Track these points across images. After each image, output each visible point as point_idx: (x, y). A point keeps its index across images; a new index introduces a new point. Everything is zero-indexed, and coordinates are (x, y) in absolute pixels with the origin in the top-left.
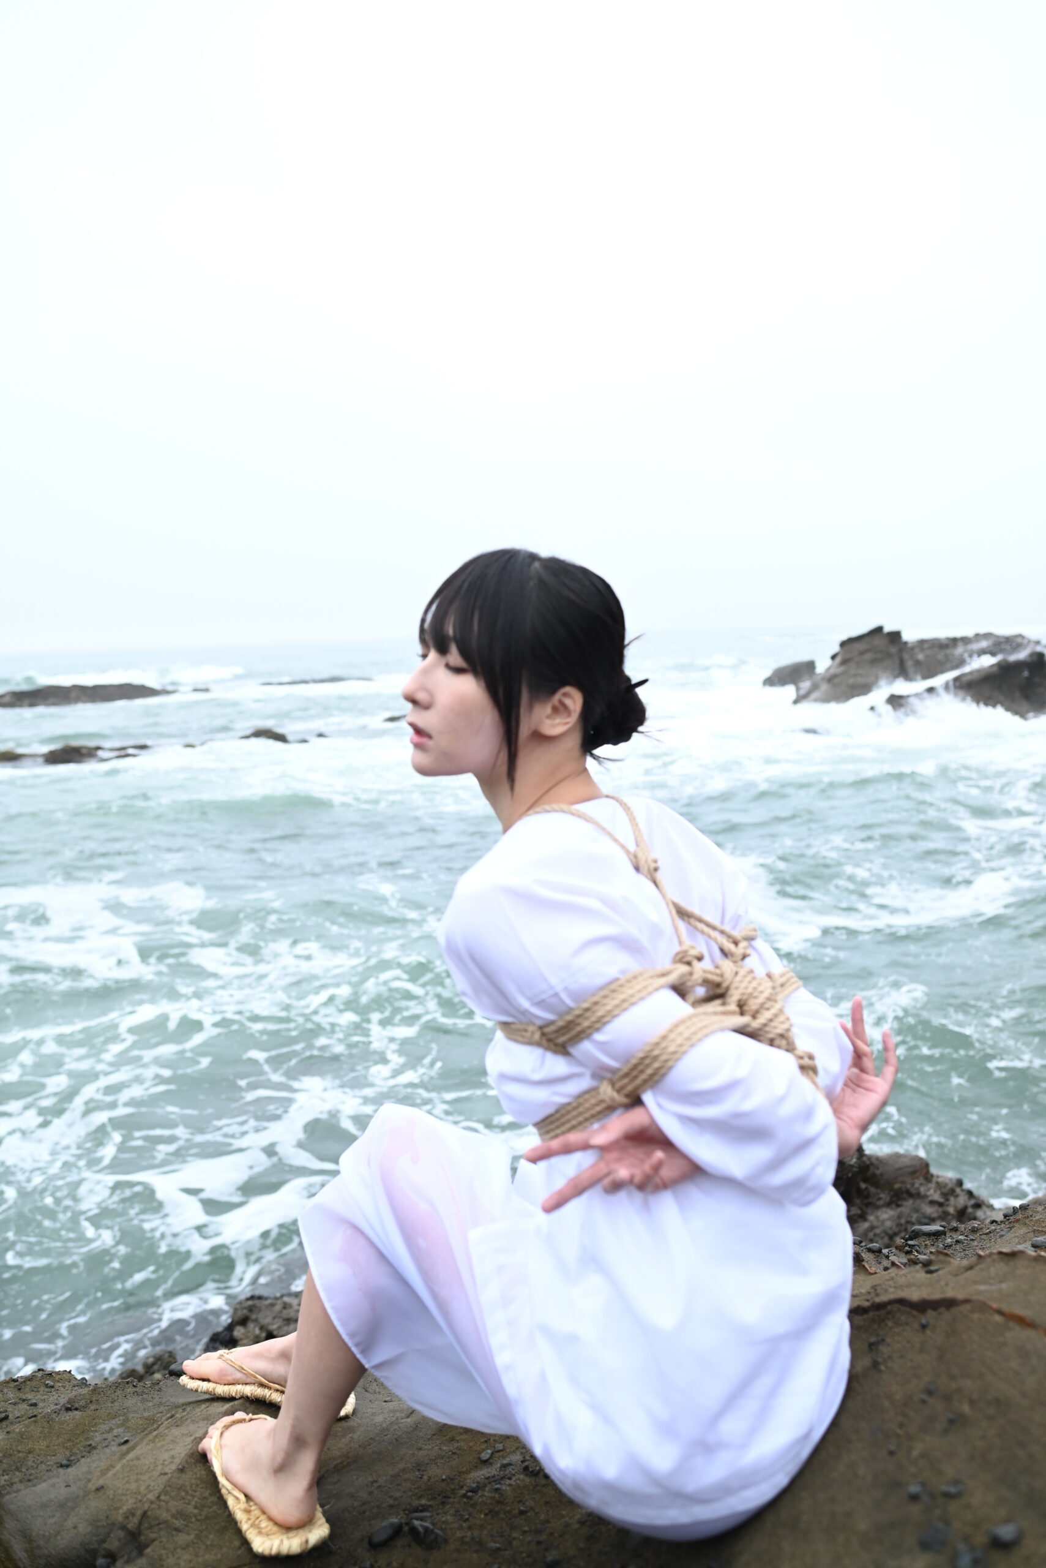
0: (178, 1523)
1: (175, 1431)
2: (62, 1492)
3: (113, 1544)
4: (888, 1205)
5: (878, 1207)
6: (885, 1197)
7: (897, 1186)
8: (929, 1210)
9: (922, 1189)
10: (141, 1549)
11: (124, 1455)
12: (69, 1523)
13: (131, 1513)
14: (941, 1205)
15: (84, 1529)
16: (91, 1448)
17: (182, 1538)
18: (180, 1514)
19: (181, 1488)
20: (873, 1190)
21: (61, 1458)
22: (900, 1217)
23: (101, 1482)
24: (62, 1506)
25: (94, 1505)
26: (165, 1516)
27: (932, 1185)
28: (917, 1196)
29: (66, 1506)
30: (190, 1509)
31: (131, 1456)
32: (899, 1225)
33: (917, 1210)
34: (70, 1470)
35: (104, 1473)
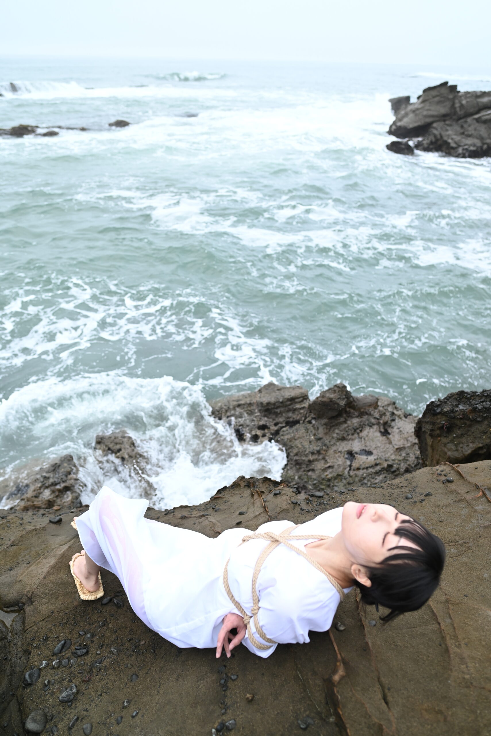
0: (43, 596)
1: (45, 561)
2: (9, 580)
3: (24, 600)
4: (357, 417)
5: (353, 417)
6: (356, 414)
7: (362, 410)
8: (373, 421)
9: (372, 412)
10: (32, 603)
11: (28, 568)
12: (11, 591)
13: (29, 592)
14: (378, 419)
15: (15, 594)
16: (18, 563)
17: (44, 601)
18: (44, 593)
19: (44, 584)
20: (352, 411)
21: (9, 567)
22: (361, 422)
23: (21, 578)
24: (9, 585)
25: (18, 586)
26: (39, 593)
27: (377, 411)
28: (370, 414)
29: (11, 585)
30: (47, 591)
31: (30, 569)
32: (360, 425)
33: (368, 420)
34: (12, 572)
35: (22, 574)
